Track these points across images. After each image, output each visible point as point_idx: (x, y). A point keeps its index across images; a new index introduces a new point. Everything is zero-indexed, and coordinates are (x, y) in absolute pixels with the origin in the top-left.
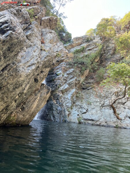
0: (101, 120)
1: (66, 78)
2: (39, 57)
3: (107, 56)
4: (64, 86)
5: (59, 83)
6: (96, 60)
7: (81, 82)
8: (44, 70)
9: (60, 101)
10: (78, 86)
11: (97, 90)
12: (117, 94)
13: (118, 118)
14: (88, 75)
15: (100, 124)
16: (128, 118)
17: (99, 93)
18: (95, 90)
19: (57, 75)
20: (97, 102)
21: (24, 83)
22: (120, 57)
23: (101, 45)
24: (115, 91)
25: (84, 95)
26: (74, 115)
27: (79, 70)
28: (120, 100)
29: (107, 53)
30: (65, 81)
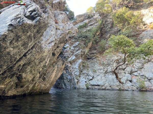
0: (105, 85)
1: (72, 51)
2: (56, 35)
3: (106, 29)
4: (71, 57)
5: (67, 55)
6: (97, 34)
7: (86, 53)
8: (59, 45)
9: (69, 71)
10: (83, 56)
11: (100, 59)
12: (117, 62)
13: (120, 82)
14: (91, 47)
15: (105, 88)
16: (129, 81)
17: (102, 61)
18: (98, 60)
19: (65, 48)
20: (101, 69)
21: (47, 57)
22: (117, 30)
23: (100, 20)
24: (116, 59)
25: (90, 64)
26: (82, 82)
27: (84, 42)
28: (121, 67)
29: (106, 27)
30: (72, 53)
